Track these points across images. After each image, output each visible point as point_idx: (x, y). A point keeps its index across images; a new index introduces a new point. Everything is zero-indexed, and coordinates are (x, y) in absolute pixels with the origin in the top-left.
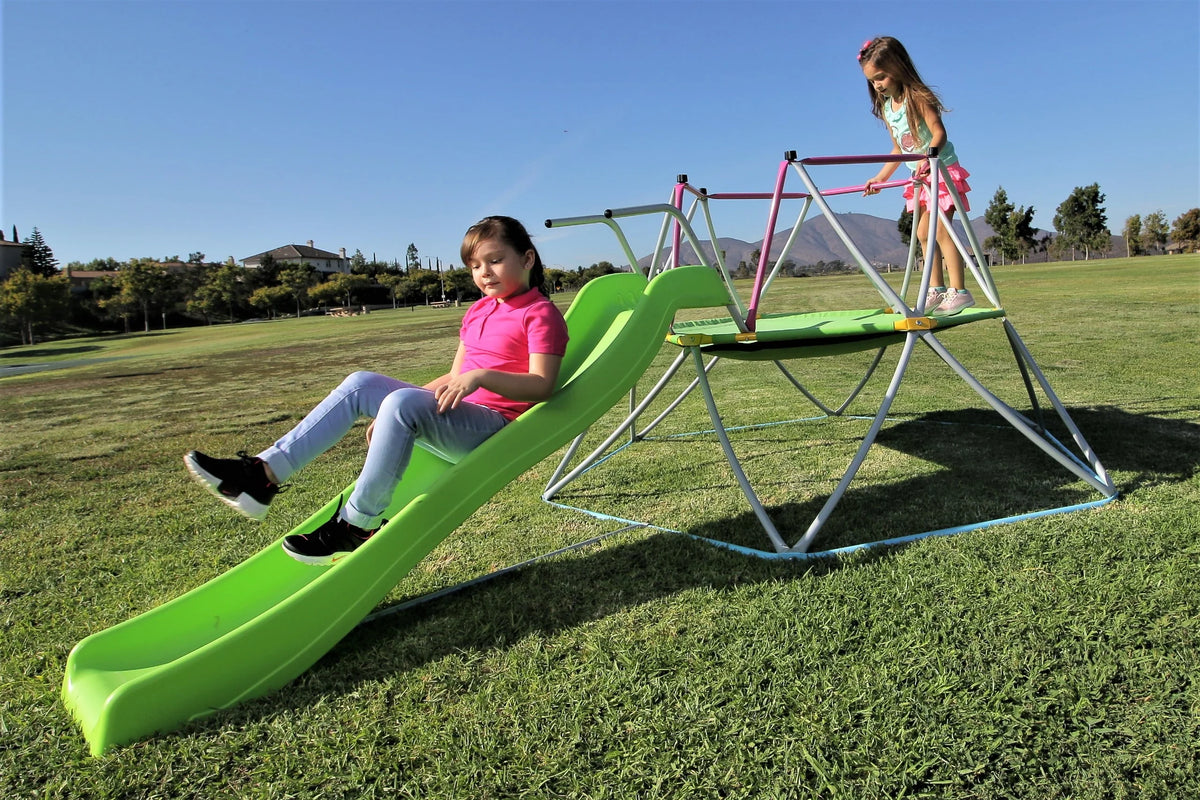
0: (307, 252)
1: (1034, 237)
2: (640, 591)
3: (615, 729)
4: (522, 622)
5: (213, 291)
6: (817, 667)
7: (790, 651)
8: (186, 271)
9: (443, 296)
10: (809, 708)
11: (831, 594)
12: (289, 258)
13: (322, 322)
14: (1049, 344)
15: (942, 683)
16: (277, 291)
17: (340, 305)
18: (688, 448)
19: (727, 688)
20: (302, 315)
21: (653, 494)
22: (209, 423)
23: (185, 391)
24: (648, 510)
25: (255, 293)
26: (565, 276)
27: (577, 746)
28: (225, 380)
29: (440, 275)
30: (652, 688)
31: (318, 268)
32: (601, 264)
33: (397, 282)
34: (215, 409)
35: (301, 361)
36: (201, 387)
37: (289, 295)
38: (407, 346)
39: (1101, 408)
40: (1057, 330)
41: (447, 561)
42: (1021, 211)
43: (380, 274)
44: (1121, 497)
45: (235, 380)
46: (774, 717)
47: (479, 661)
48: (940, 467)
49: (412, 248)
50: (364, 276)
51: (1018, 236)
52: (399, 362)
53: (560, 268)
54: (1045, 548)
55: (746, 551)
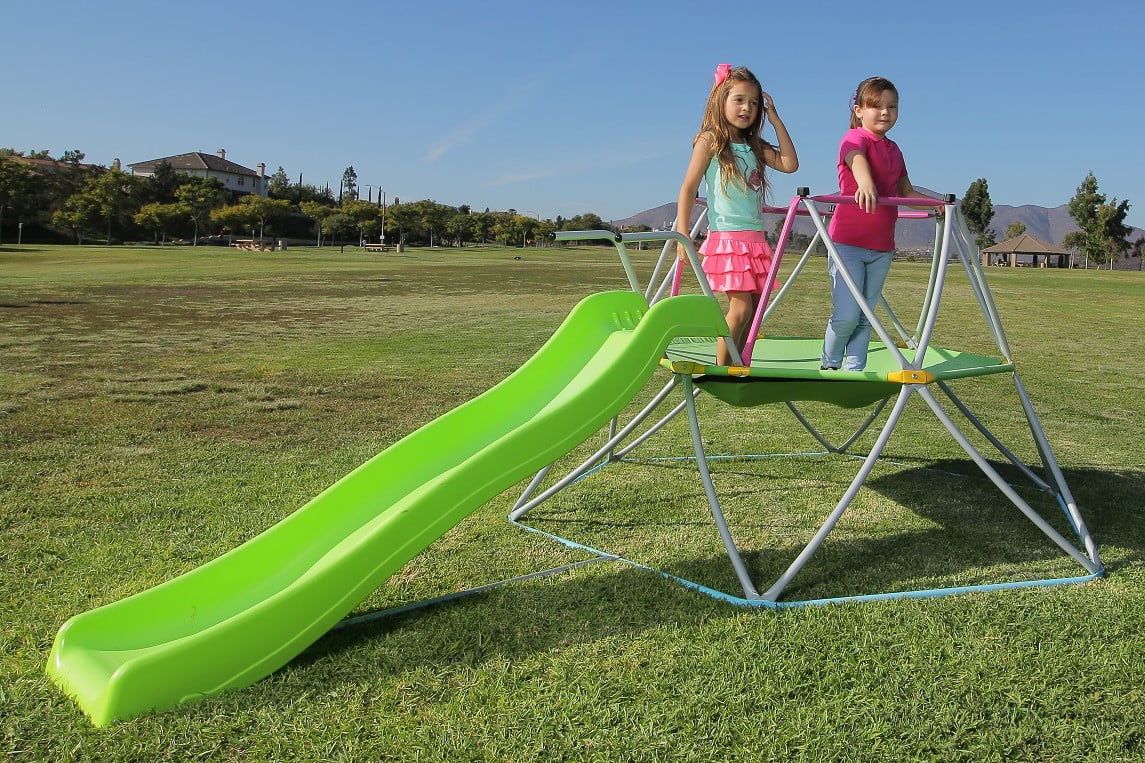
0: (215, 163)
1: (1127, 238)
2: (606, 624)
3: (575, 744)
4: (489, 643)
5: (90, 201)
6: (766, 708)
7: (744, 691)
8: (58, 172)
9: (382, 237)
10: (752, 741)
11: (792, 644)
12: (192, 169)
13: (224, 256)
14: (1105, 386)
15: (875, 730)
16: (170, 209)
17: (249, 235)
18: (669, 475)
19: (680, 717)
20: (200, 243)
21: (627, 525)
22: (108, 384)
23: (65, 337)
24: (621, 541)
25: (142, 209)
26: (538, 227)
27: (541, 754)
28: (111, 327)
29: (382, 210)
30: (611, 711)
31: (227, 185)
32: (586, 216)
33: (326, 214)
34: (109, 367)
35: (204, 309)
36: (84, 332)
37: (186, 216)
38: (337, 303)
39: (1128, 473)
40: (1121, 367)
41: (412, 576)
42: (1113, 204)
43: (305, 201)
44: (1105, 575)
45: (123, 328)
46: (719, 746)
47: (449, 674)
48: (933, 524)
49: (350, 173)
50: (285, 202)
51: (1107, 234)
52: (328, 324)
53: (533, 216)
54: (1011, 619)
55: (717, 594)
